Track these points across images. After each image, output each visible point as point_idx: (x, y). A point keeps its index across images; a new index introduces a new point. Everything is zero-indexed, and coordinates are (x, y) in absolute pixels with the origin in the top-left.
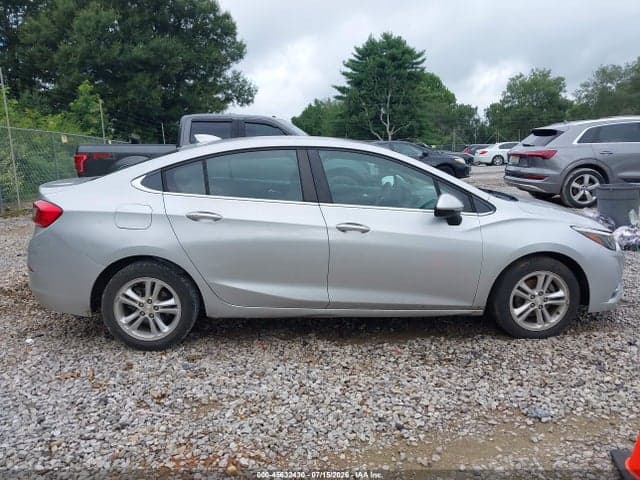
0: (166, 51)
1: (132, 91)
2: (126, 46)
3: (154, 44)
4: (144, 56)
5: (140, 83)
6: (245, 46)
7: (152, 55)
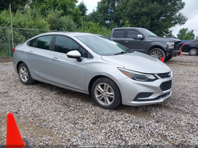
0: (154, 8)
1: (140, 22)
2: (141, 8)
3: (150, 7)
4: (146, 11)
5: (143, 19)
6: (185, 4)
7: (149, 10)
